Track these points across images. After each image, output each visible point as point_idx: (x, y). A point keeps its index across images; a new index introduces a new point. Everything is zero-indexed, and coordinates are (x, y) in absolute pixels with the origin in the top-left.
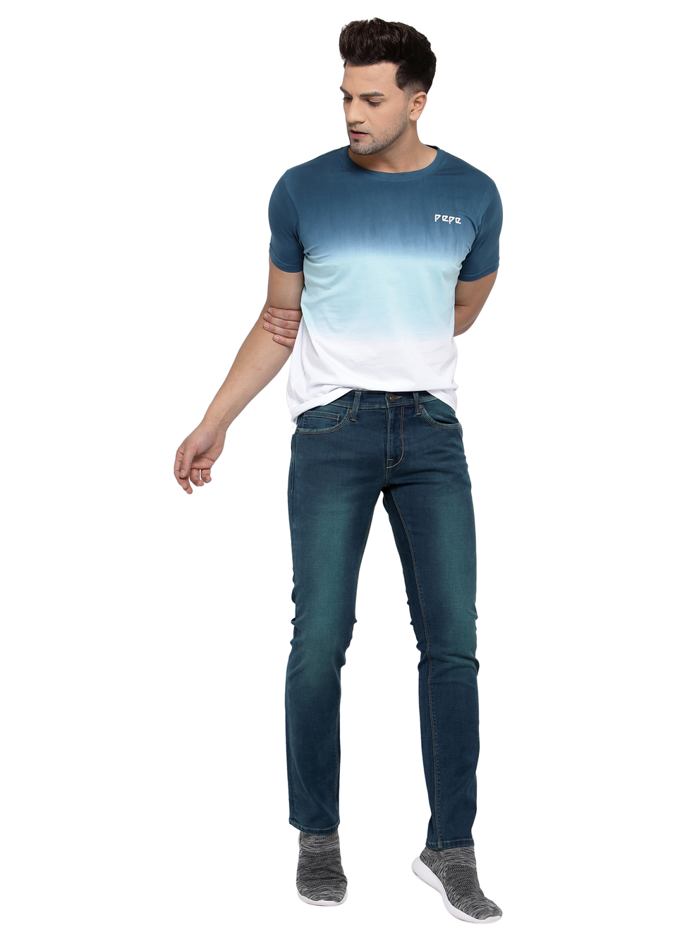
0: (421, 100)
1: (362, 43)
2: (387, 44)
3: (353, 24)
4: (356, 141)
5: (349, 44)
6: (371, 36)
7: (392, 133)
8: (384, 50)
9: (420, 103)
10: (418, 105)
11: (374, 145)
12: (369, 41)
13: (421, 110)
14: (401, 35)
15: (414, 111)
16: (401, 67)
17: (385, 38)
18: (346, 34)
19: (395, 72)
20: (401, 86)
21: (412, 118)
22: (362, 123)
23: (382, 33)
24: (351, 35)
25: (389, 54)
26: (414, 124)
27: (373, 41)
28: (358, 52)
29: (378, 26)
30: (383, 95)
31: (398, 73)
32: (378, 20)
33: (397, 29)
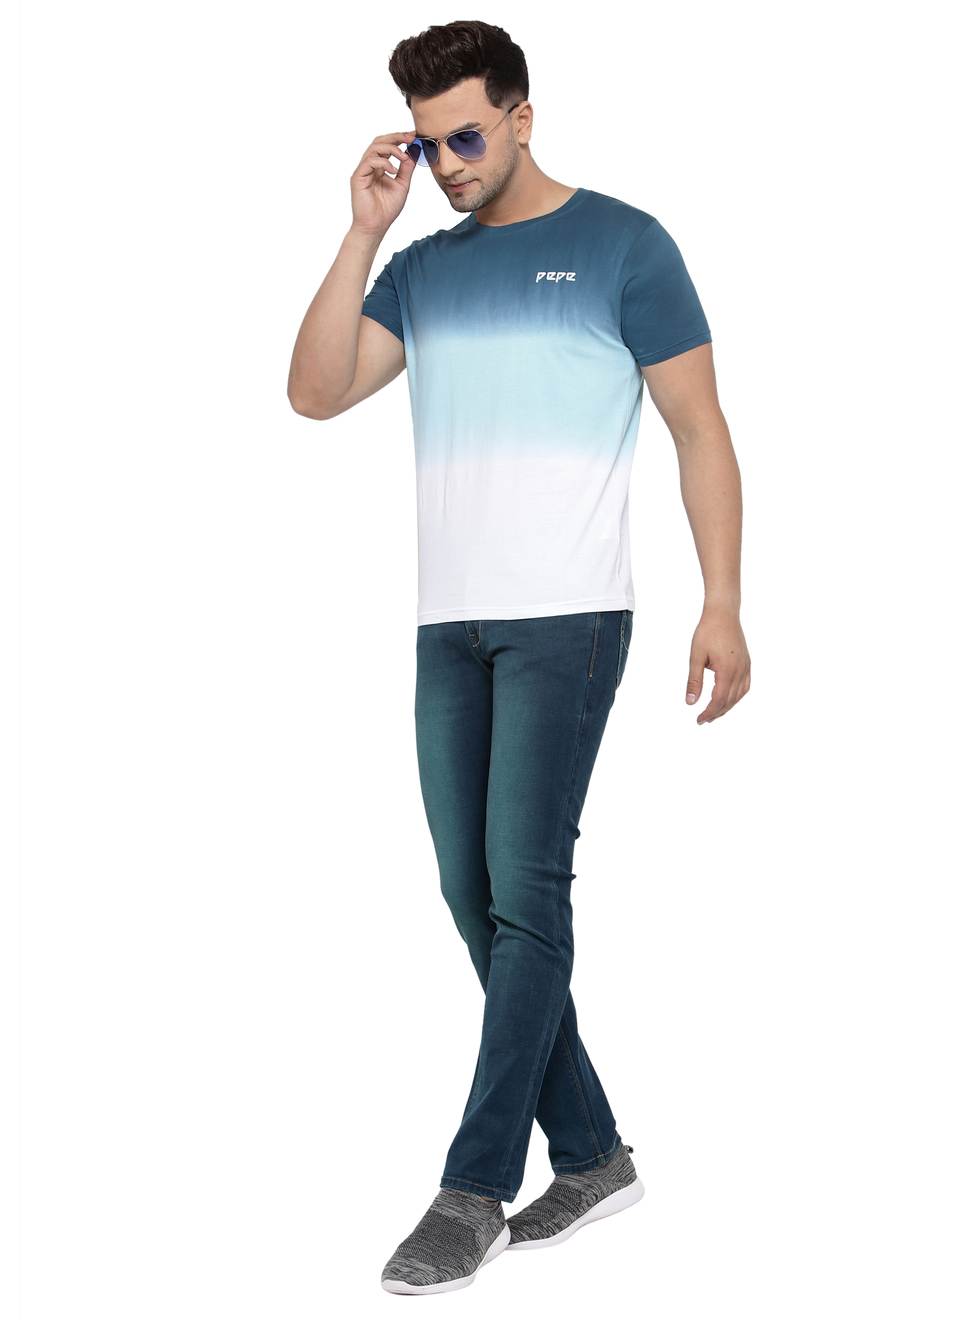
0: (526, 112)
1: (426, 67)
2: (462, 55)
3: (403, 46)
4: (459, 195)
5: (409, 72)
6: (435, 52)
7: (503, 170)
8: (460, 64)
9: (527, 117)
10: (523, 121)
11: (484, 192)
12: (435, 59)
13: (530, 126)
14: (474, 37)
15: (523, 131)
16: (488, 79)
17: (454, 48)
18: (398, 61)
19: (483, 87)
20: (496, 104)
21: (522, 140)
22: (462, 171)
23: (448, 44)
24: (406, 61)
25: (468, 67)
26: (525, 146)
27: (441, 58)
28: (426, 78)
29: (438, 37)
30: (479, 124)
31: (487, 89)
32: (434, 28)
33: (465, 30)
